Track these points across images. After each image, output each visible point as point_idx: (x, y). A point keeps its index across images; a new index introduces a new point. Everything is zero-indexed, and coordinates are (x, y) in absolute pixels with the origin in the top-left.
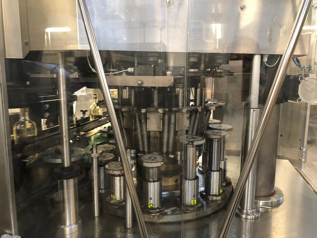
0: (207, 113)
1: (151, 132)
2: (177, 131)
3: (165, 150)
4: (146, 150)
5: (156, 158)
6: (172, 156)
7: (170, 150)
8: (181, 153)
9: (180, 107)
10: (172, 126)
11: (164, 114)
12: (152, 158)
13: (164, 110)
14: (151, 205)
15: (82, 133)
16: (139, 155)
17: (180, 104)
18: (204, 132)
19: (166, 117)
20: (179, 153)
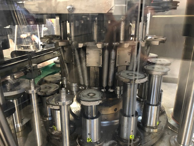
0: (147, 48)
1: (91, 68)
2: (117, 67)
3: (104, 85)
4: (87, 84)
5: (95, 94)
6: (112, 91)
7: (110, 85)
8: (120, 88)
9: (121, 42)
10: (112, 62)
11: (104, 49)
12: (91, 95)
13: (103, 45)
14: (90, 140)
15: (34, 65)
16: (80, 88)
17: (122, 38)
18: (145, 67)
19: (106, 52)
20: (118, 88)
